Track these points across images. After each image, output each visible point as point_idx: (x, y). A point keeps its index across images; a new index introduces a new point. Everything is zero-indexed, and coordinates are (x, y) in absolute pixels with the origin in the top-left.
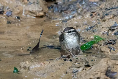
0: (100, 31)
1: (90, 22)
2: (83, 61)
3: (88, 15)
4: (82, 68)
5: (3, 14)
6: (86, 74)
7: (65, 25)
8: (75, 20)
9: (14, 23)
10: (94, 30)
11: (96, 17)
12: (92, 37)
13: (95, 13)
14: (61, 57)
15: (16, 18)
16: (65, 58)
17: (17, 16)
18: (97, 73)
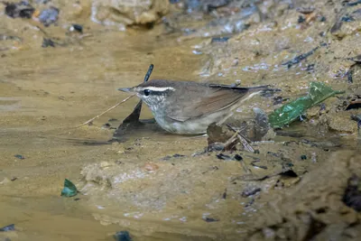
0: (328, 70)
1: (298, 40)
2: (276, 159)
3: (292, 19)
4: (273, 181)
5: (29, 17)
6: (285, 200)
7: (220, 50)
8: (250, 35)
9: (64, 45)
10: (309, 66)
11: (316, 28)
12: (303, 86)
13: (313, 15)
14: (209, 149)
15: (72, 29)
16: (220, 152)
17: (74, 22)
18: (316, 194)
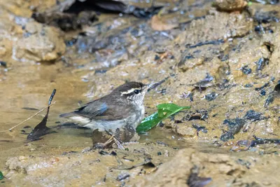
0: (176, 93)
1: (155, 72)
2: (140, 154)
3: (150, 57)
4: (138, 170)
6: (146, 183)
7: (100, 79)
8: (122, 69)
10: (163, 90)
11: (168, 63)
13: (165, 54)
14: (94, 147)
16: (101, 150)
18: (168, 179)
